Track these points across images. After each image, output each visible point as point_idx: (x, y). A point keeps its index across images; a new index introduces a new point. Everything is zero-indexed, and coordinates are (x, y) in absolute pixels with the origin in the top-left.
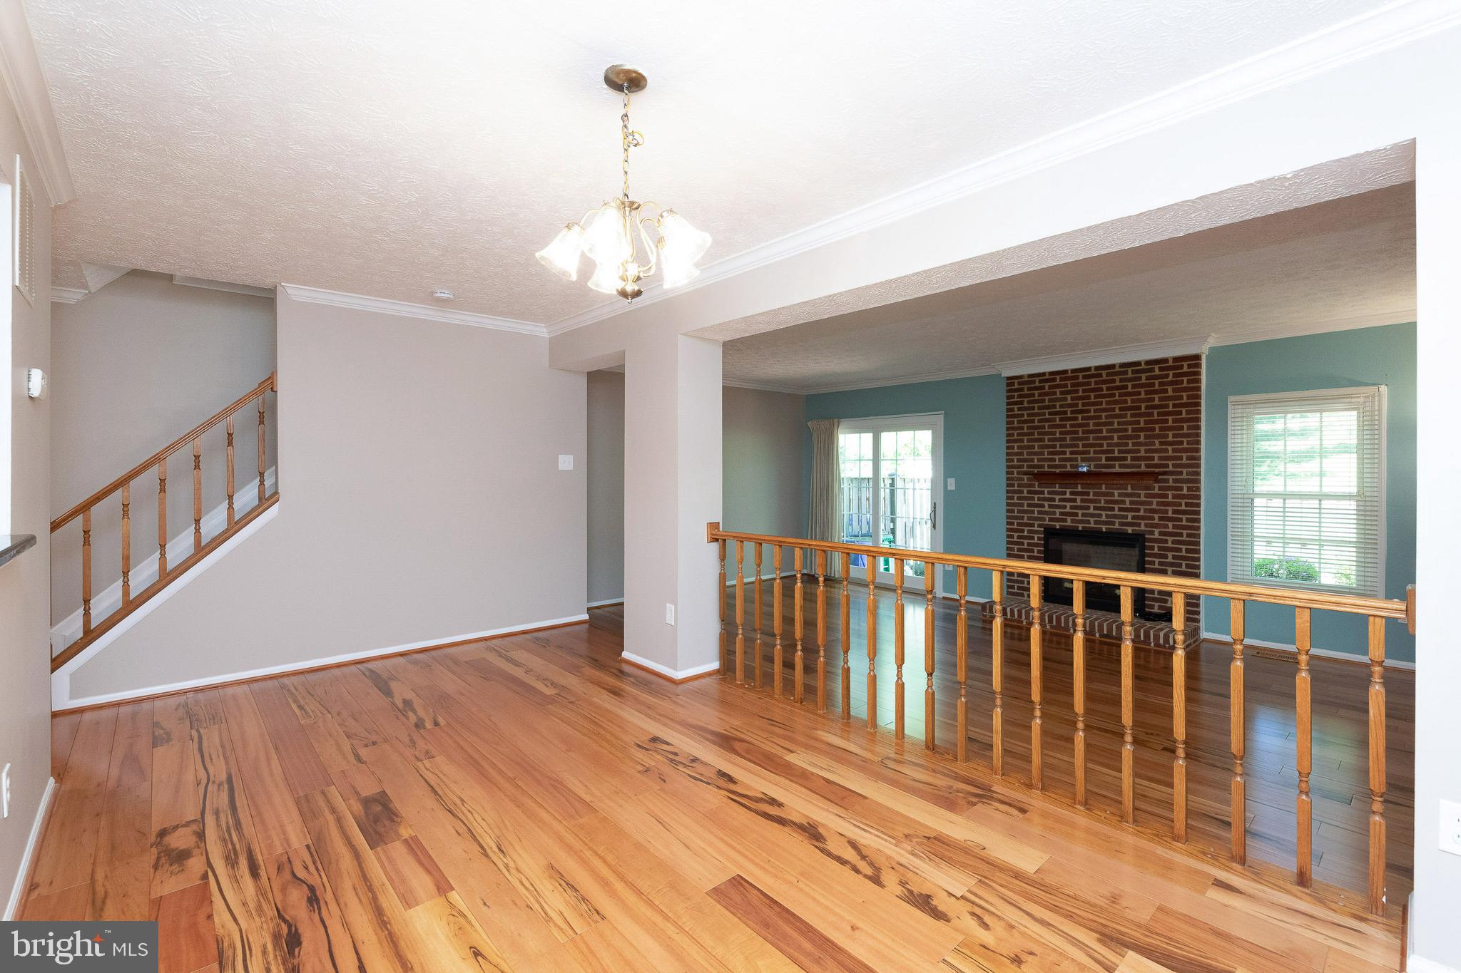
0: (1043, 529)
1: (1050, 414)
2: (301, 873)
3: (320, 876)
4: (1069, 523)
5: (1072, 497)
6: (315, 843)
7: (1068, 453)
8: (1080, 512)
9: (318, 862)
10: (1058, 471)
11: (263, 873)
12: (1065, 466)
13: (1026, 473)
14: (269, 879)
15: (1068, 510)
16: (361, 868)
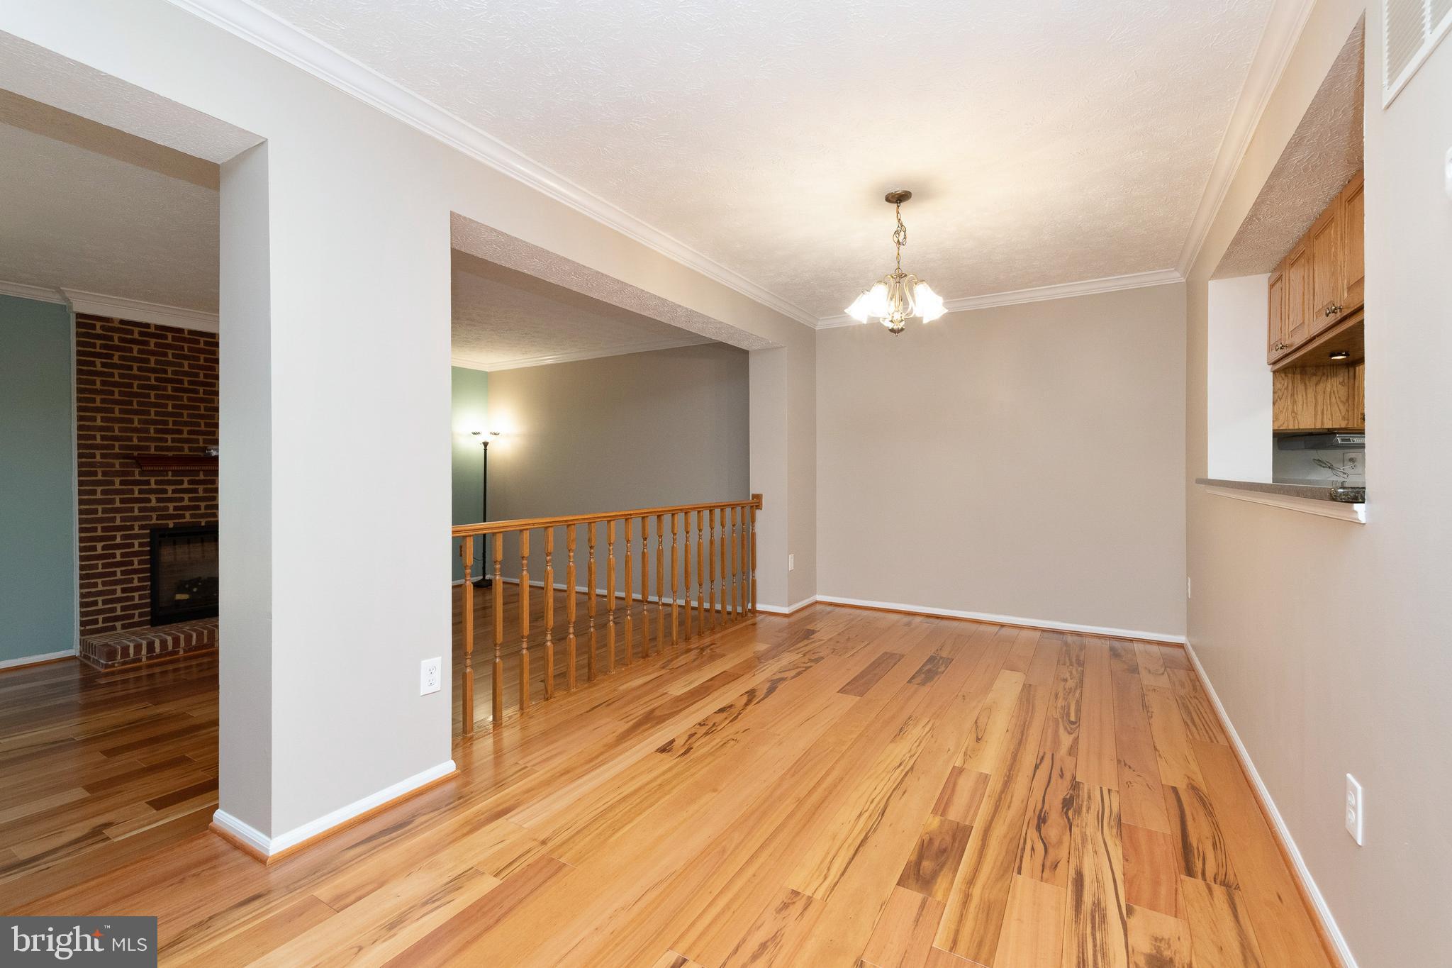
0: (148, 531)
1: (157, 379)
2: (1039, 847)
3: (1026, 834)
4: (188, 519)
5: (191, 486)
6: (1011, 869)
7: (185, 432)
8: (203, 504)
9: (1020, 847)
10: (170, 454)
11: (1072, 873)
12: (181, 449)
13: (117, 456)
14: (1068, 862)
15: (186, 503)
16: (993, 816)
